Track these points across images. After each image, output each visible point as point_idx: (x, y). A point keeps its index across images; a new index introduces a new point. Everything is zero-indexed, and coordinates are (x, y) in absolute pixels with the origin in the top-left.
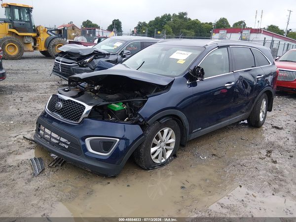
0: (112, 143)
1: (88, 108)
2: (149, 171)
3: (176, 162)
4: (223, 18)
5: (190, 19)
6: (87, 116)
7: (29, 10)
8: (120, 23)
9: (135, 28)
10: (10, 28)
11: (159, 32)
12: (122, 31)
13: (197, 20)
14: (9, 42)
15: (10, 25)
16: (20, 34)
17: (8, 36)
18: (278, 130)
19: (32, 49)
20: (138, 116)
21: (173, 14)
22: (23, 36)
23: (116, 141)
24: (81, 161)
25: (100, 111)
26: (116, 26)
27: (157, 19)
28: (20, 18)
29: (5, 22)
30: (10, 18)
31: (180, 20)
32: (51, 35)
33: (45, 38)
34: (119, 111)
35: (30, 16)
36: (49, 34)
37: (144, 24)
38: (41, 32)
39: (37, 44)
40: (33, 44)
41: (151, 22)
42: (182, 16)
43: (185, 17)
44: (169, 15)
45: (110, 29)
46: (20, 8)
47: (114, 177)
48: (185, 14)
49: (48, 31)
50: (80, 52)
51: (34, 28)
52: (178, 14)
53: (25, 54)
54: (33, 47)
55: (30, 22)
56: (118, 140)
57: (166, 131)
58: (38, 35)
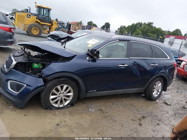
0: (22, 86)
1: (14, 63)
2: (47, 110)
3: (71, 109)
4: (178, 29)
5: (155, 27)
6: (13, 67)
7: (49, 10)
8: (110, 25)
9: (118, 29)
10: (37, 19)
11: (126, 32)
12: (109, 30)
13: (160, 28)
14: (34, 26)
15: (37, 17)
16: (41, 23)
17: (35, 23)
18: (166, 105)
19: (47, 33)
20: (42, 73)
21: (144, 23)
22: (43, 25)
23: (24, 85)
24: (3, 93)
25: (24, 66)
26: (107, 27)
27: (133, 25)
28: (43, 14)
29: (35, 15)
30: (38, 13)
31: (148, 27)
32: (59, 26)
33: (55, 27)
34: (36, 69)
35: (49, 14)
36: (58, 25)
37: (124, 27)
38: (54, 23)
39: (51, 30)
40: (48, 30)
41: (129, 26)
42: (150, 24)
43: (152, 25)
44: (141, 23)
45: (103, 28)
46: (44, 8)
47: (21, 108)
48: (152, 23)
49: (58, 23)
50: (60, 35)
51: (50, 20)
52: (147, 23)
53: (42, 35)
54: (48, 31)
55: (48, 16)
56: (25, 85)
57: (65, 87)
58: (52, 25)
